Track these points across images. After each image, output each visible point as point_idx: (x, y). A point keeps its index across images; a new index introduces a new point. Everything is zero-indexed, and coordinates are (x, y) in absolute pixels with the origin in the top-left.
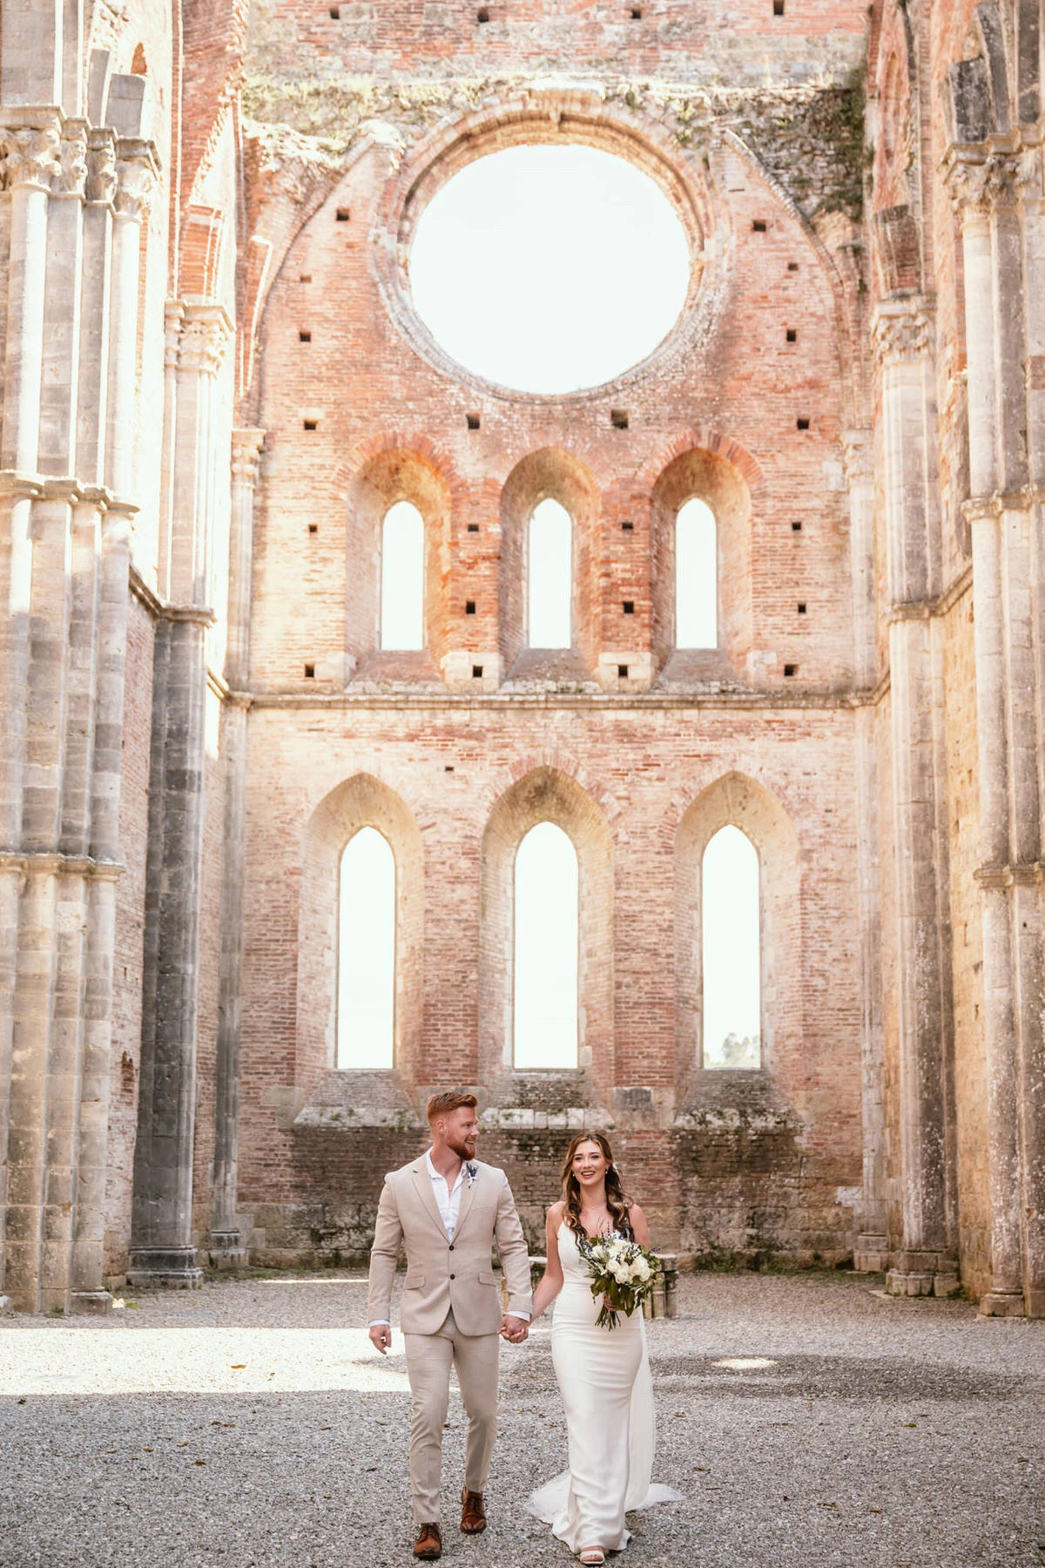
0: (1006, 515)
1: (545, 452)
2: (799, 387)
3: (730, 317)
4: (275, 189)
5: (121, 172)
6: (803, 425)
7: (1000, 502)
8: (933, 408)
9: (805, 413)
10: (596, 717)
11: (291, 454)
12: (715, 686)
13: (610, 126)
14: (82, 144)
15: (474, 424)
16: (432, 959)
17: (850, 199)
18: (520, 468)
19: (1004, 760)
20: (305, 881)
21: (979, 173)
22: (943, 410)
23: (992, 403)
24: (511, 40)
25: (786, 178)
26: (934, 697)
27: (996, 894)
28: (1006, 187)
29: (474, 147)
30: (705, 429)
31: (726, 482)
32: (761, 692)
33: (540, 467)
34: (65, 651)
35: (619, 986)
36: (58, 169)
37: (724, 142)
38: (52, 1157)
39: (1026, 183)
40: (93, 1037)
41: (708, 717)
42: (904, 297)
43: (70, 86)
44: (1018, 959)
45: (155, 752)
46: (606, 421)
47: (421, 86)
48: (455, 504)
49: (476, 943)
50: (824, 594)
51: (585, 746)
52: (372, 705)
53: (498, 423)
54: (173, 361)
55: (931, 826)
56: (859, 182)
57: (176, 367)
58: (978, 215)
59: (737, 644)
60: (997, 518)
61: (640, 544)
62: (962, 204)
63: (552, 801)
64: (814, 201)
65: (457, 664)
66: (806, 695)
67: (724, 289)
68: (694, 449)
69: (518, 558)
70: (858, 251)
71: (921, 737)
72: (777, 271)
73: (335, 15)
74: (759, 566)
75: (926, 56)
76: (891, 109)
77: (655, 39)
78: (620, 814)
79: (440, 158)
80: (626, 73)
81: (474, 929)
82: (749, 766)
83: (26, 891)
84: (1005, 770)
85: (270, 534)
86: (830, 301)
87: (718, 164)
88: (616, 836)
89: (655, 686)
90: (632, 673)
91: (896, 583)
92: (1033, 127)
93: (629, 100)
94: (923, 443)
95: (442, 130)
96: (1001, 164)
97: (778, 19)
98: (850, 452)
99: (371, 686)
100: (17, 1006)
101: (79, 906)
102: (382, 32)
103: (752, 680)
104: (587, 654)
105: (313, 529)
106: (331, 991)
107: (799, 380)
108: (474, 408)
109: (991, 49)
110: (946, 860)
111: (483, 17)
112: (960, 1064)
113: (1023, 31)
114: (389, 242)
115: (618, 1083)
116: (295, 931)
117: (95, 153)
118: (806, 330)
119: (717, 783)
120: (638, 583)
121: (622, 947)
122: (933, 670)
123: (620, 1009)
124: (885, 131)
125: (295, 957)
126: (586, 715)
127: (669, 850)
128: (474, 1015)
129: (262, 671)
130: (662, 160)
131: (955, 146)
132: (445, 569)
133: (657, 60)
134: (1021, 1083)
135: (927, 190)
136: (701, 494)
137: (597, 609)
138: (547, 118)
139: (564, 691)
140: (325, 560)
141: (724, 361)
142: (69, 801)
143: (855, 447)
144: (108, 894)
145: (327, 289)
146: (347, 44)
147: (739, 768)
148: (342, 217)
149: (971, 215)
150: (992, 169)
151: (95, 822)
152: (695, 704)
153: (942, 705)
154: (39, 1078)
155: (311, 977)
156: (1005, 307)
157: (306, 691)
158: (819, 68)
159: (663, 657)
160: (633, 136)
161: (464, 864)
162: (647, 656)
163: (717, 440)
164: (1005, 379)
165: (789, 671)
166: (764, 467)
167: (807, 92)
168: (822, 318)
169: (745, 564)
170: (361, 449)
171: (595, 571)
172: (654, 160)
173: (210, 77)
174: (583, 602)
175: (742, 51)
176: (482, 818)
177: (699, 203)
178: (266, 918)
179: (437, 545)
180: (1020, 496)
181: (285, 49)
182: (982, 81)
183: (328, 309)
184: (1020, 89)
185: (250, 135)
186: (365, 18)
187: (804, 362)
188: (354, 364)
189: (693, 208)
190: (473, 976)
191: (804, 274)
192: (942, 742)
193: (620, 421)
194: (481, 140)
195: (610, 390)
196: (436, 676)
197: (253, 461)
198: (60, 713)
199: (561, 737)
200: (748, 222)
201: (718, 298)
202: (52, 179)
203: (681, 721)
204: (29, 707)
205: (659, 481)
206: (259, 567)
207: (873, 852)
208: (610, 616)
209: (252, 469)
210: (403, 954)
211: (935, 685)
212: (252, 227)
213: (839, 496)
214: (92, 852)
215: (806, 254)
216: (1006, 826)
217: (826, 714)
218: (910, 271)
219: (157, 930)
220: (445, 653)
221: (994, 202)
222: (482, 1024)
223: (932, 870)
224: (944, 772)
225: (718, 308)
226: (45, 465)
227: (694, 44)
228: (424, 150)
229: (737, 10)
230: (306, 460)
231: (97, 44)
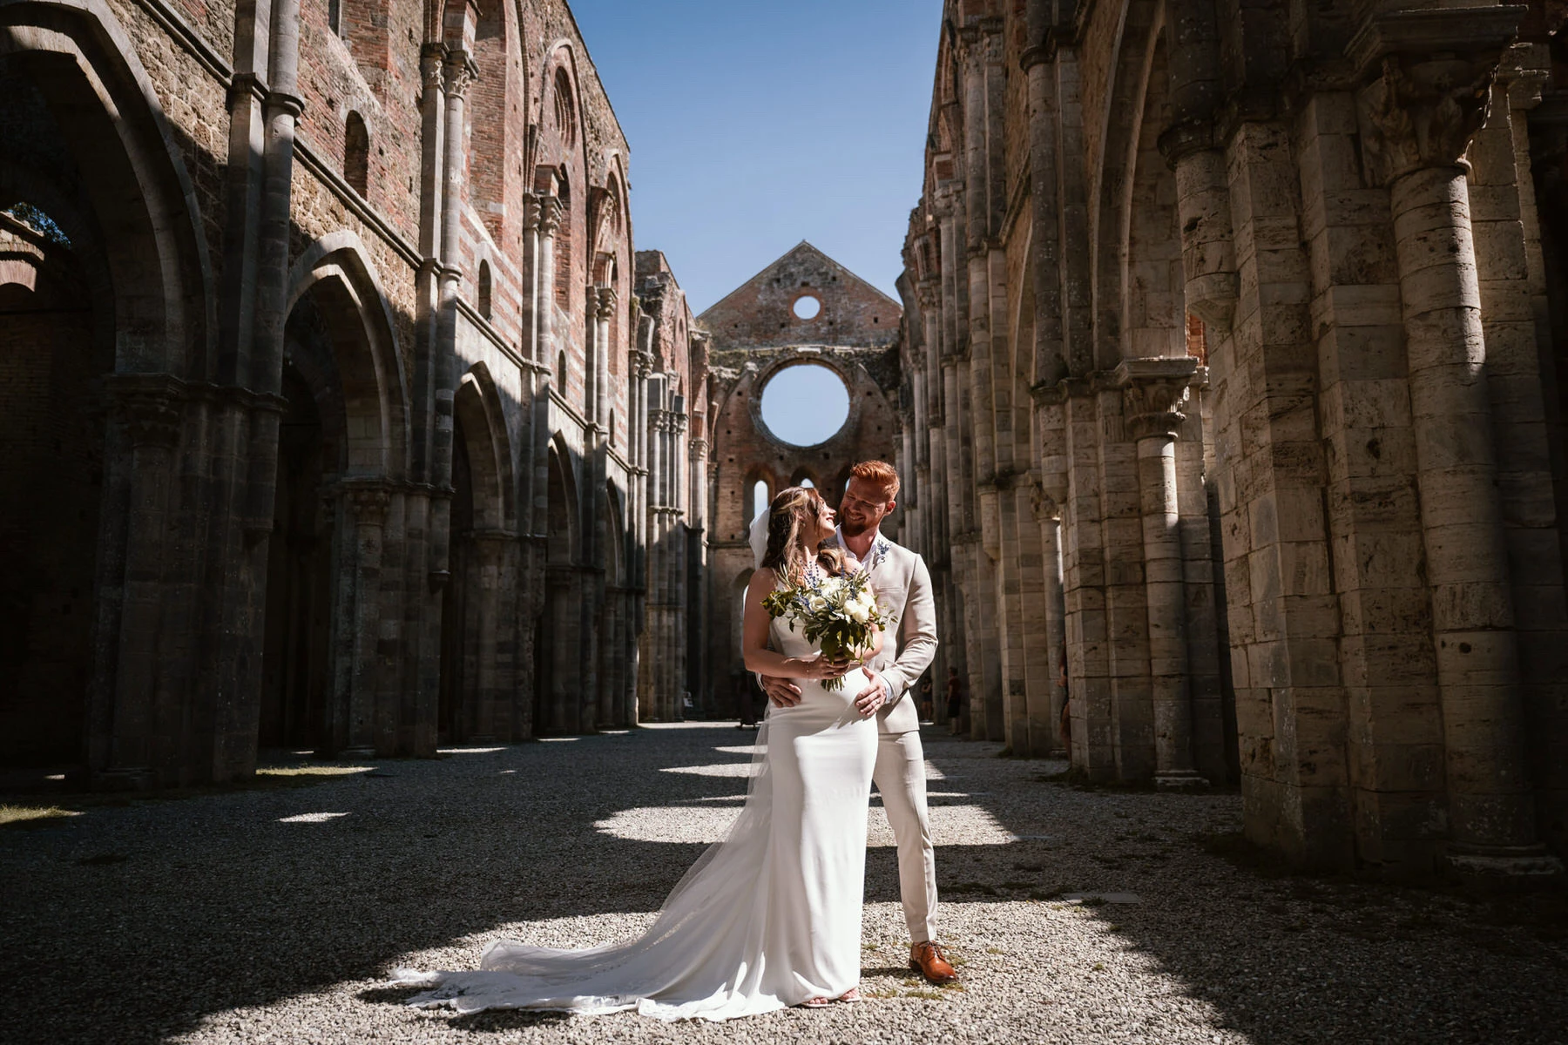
1: (804, 465)
2: (882, 444)
3: (860, 422)
4: (719, 388)
5: (678, 422)
11: (726, 470)
13: (823, 361)
14: (668, 418)
15: (781, 458)
17: (894, 385)
18: (796, 471)
20: (733, 601)
24: (792, 333)
29: (781, 369)
33: (802, 471)
36: (662, 424)
37: (858, 367)
46: (822, 456)
47: (764, 350)
48: (775, 482)
53: (789, 457)
54: (691, 457)
56: (897, 380)
57: (692, 460)
64: (885, 386)
67: (859, 412)
72: (875, 407)
73: (736, 326)
77: (837, 331)
79: (770, 373)
80: (827, 344)
83: (660, 615)
85: (720, 495)
86: (891, 417)
87: (857, 374)
93: (828, 353)
95: (770, 364)
97: (875, 325)
100: (659, 645)
101: (673, 619)
102: (751, 332)
107: (882, 441)
108: (782, 452)
111: (783, 326)
114: (754, 400)
116: (730, 617)
117: (671, 420)
118: (884, 426)
129: (718, 537)
130: (840, 372)
133: (837, 340)
138: (803, 359)
140: (736, 502)
141: (859, 436)
142: (670, 591)
144: (680, 615)
145: (736, 417)
146: (740, 336)
151: (676, 596)
157: (732, 543)
158: (888, 340)
160: (829, 364)
167: (883, 350)
168: (888, 423)
170: (747, 465)
172: (837, 372)
175: (865, 334)
178: (721, 613)
181: (721, 338)
183: (735, 423)
185: (711, 372)
186: (746, 328)
187: (883, 436)
188: (744, 440)
189: (850, 386)
191: (883, 409)
193: (826, 455)
194: (782, 367)
195: (822, 445)
198: (667, 569)
200: (866, 393)
201: (857, 416)
202: (661, 428)
205: (839, 474)
206: (717, 504)
209: (715, 475)
214: (675, 604)
215: (884, 402)
225: (856, 419)
226: (661, 504)
227: (849, 333)
228: (765, 371)
229: (863, 321)
230: (730, 471)
231: (671, 388)
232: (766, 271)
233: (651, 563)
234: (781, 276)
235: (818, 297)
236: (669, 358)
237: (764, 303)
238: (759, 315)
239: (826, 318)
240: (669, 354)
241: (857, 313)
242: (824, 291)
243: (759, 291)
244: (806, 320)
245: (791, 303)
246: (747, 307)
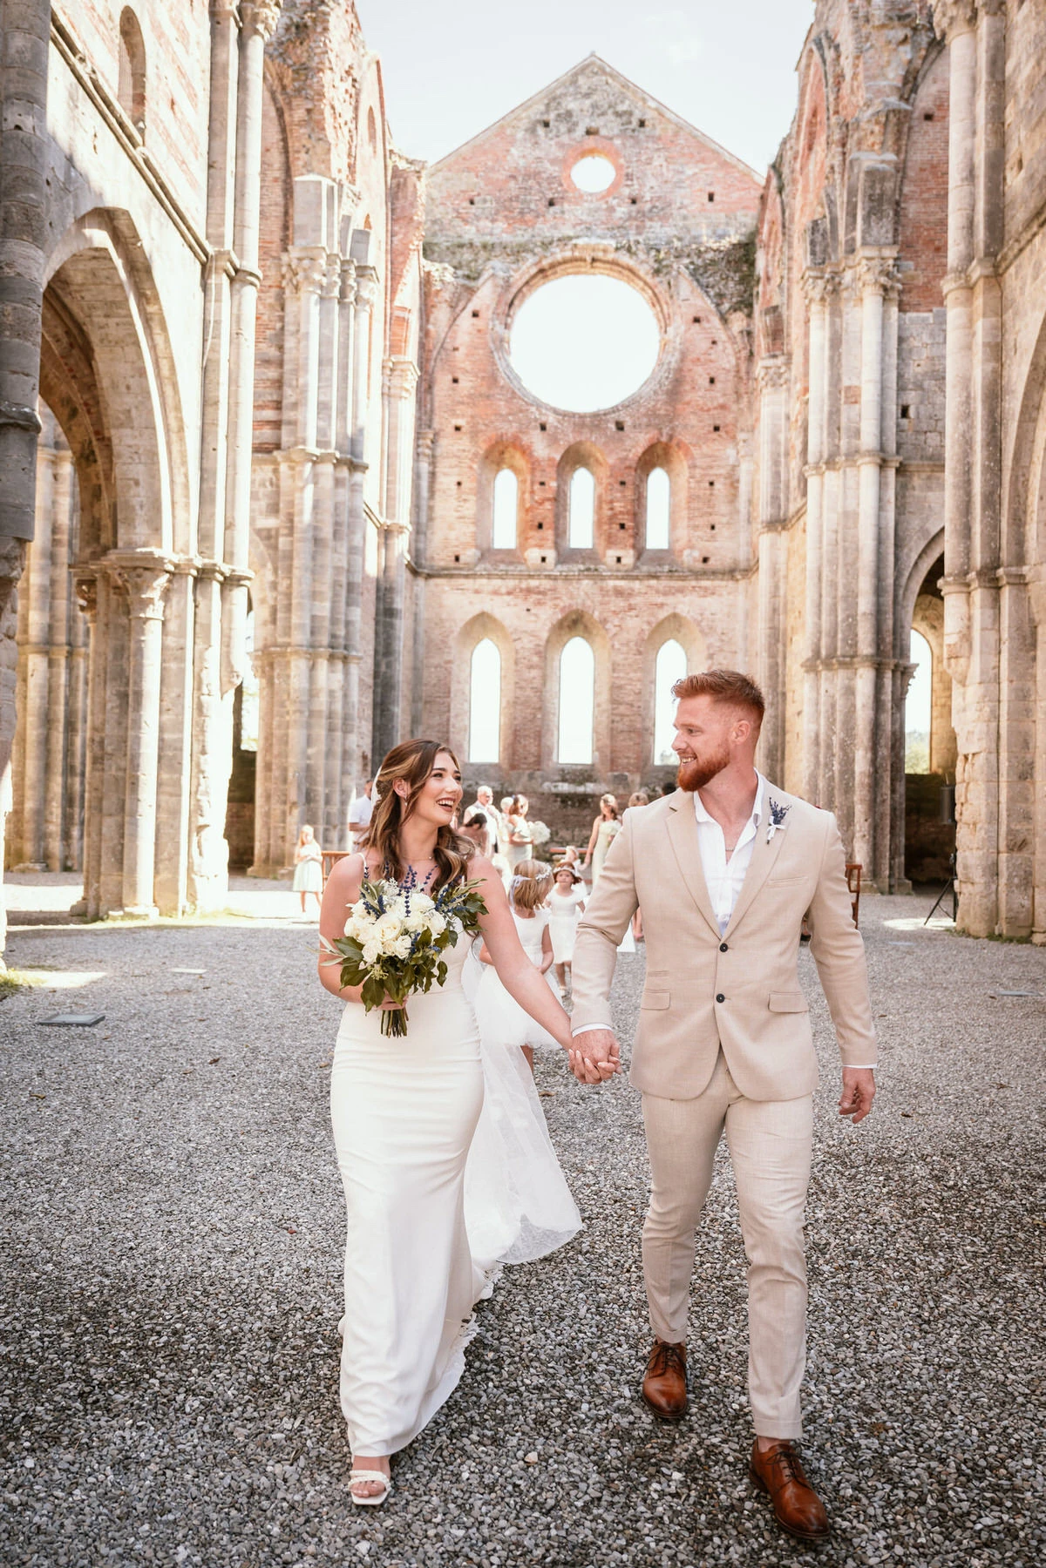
0: (827, 473)
1: (580, 443)
2: (715, 408)
3: (679, 370)
4: (440, 299)
5: (358, 284)
6: (717, 429)
7: (824, 467)
8: (788, 418)
9: (718, 423)
10: (604, 584)
11: (448, 444)
12: (666, 568)
13: (618, 264)
14: (338, 268)
15: (543, 428)
16: (519, 707)
17: (746, 304)
18: (567, 452)
19: (820, 605)
20: (454, 667)
21: (820, 283)
22: (793, 419)
23: (821, 411)
24: (566, 216)
25: (712, 293)
26: (782, 573)
27: (812, 675)
28: (835, 291)
29: (546, 276)
30: (666, 431)
31: (675, 459)
32: (690, 571)
33: (577, 452)
34: (331, 543)
35: (613, 722)
36: (324, 281)
37: (679, 273)
38: (328, 802)
39: (847, 289)
40: (347, 743)
41: (663, 584)
42: (775, 356)
43: (330, 235)
44: (823, 708)
45: (378, 598)
46: (612, 426)
47: (519, 242)
48: (533, 470)
49: (541, 699)
50: (724, 520)
51: (598, 598)
52: (489, 576)
53: (556, 427)
54: (386, 390)
55: (777, 641)
56: (751, 295)
57: (387, 395)
58: (819, 308)
59: (678, 546)
60: (822, 475)
61: (629, 493)
62: (811, 301)
63: (580, 627)
64: (726, 306)
65: (533, 555)
66: (714, 573)
67: (677, 355)
68: (659, 442)
69: (565, 500)
70: (749, 334)
71: (775, 594)
72: (706, 344)
73: (472, 202)
74: (692, 505)
75: (792, 221)
76: (771, 251)
77: (644, 215)
78: (615, 635)
79: (527, 283)
80: (628, 234)
81: (540, 692)
82: (683, 610)
84: (820, 611)
85: (437, 486)
86: (733, 361)
87: (676, 286)
88: (613, 646)
89: (635, 567)
90: (623, 561)
91: (764, 512)
92: (851, 257)
93: (629, 250)
94: (782, 437)
95: (529, 265)
96: (833, 278)
97: (710, 205)
98: (741, 444)
99: (488, 566)
100: (309, 726)
102: (497, 213)
103: (686, 565)
104: (600, 550)
105: (459, 484)
106: (467, 723)
107: (715, 404)
108: (544, 419)
109: (830, 212)
110: (785, 658)
111: (551, 203)
112: (787, 763)
113: (849, 202)
114: (500, 328)
115: (612, 770)
116: (449, 692)
117: (344, 274)
118: (720, 377)
119: (667, 619)
120: (628, 513)
121: (614, 702)
122: (782, 558)
123: (613, 733)
124: (767, 266)
125: (449, 706)
126: (599, 583)
127: (640, 653)
128: (539, 736)
129: (432, 558)
130: (646, 283)
131: (808, 268)
132: (528, 505)
133: (644, 227)
134: (821, 772)
135: (789, 296)
136: (662, 466)
137: (606, 527)
138: (585, 260)
139: (588, 570)
140: (465, 500)
141: (676, 394)
142: (334, 621)
143: (744, 441)
145: (467, 355)
146: (478, 218)
147: (678, 611)
148: (475, 315)
149: (815, 307)
150: (828, 281)
151: (347, 633)
152: (655, 577)
153: (786, 577)
154: (320, 763)
155: (457, 716)
156: (832, 359)
157: (455, 569)
158: (732, 232)
159: (640, 552)
160: (631, 270)
161: (535, 659)
162: (631, 552)
163: (671, 437)
164: (830, 399)
165: (705, 560)
166: (695, 451)
167: (725, 244)
168: (729, 371)
169: (683, 504)
170: (484, 441)
171: (605, 507)
172: (641, 284)
173: (405, 235)
174: (599, 524)
175: (691, 222)
176: (545, 635)
177: (665, 307)
178: (435, 685)
179: (523, 493)
180: (835, 463)
181: (445, 222)
182: (825, 231)
183: (467, 365)
184: (846, 234)
185: (427, 269)
186: (488, 205)
187: (718, 395)
188: (481, 395)
189: (662, 310)
190: (539, 716)
191: (720, 347)
192: (785, 597)
193: (620, 427)
194: (549, 272)
195: (615, 410)
196: (523, 561)
197: (428, 447)
199: (586, 594)
200: (691, 318)
201: (674, 359)
202: (322, 287)
203: (649, 587)
204: (313, 572)
205: (640, 459)
206: (431, 503)
207: (746, 655)
208: (613, 531)
209: (428, 451)
210: (504, 704)
211: (782, 567)
212: (428, 321)
213: (734, 467)
214: (346, 647)
215: (721, 335)
216: (819, 640)
217: (724, 583)
218: (778, 342)
219: (379, 690)
220: (526, 549)
221: (828, 299)
222: (543, 740)
223: (777, 664)
224: (786, 612)
225: (673, 365)
226: (319, 444)
227: (664, 218)
228: (518, 278)
229: (688, 198)
230: (456, 447)
231: (345, 212)
232: (525, 106)
233: (296, 563)
234: (552, 117)
235: (613, 155)
236: (345, 161)
237: (522, 162)
238: (512, 184)
239: (626, 191)
240: (344, 148)
241: (678, 185)
242: (624, 144)
243: (512, 142)
244: (591, 194)
245: (566, 164)
246: (492, 169)
